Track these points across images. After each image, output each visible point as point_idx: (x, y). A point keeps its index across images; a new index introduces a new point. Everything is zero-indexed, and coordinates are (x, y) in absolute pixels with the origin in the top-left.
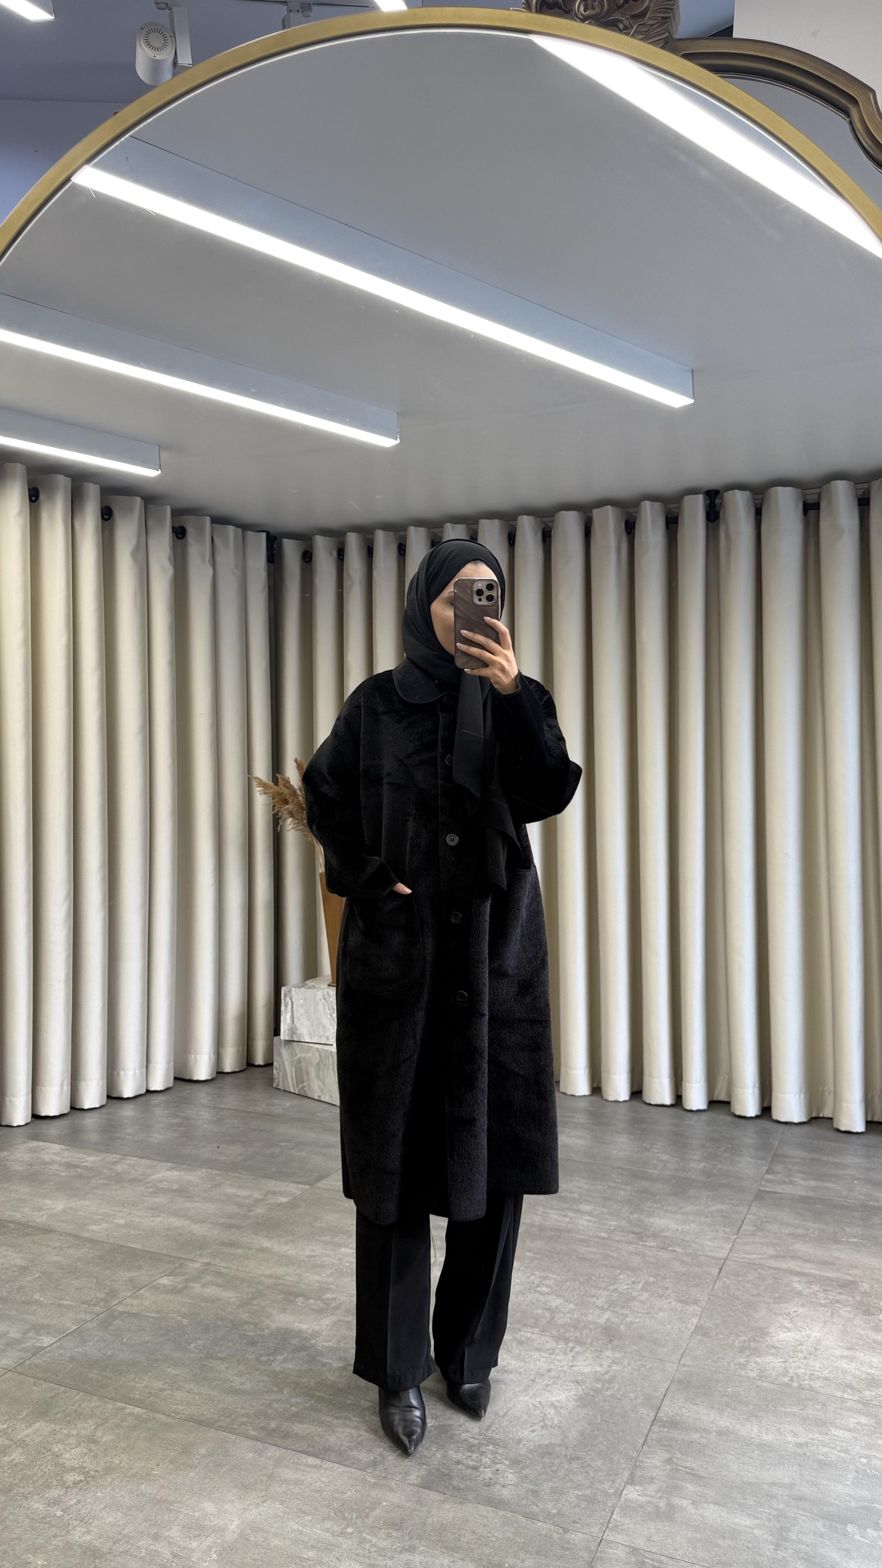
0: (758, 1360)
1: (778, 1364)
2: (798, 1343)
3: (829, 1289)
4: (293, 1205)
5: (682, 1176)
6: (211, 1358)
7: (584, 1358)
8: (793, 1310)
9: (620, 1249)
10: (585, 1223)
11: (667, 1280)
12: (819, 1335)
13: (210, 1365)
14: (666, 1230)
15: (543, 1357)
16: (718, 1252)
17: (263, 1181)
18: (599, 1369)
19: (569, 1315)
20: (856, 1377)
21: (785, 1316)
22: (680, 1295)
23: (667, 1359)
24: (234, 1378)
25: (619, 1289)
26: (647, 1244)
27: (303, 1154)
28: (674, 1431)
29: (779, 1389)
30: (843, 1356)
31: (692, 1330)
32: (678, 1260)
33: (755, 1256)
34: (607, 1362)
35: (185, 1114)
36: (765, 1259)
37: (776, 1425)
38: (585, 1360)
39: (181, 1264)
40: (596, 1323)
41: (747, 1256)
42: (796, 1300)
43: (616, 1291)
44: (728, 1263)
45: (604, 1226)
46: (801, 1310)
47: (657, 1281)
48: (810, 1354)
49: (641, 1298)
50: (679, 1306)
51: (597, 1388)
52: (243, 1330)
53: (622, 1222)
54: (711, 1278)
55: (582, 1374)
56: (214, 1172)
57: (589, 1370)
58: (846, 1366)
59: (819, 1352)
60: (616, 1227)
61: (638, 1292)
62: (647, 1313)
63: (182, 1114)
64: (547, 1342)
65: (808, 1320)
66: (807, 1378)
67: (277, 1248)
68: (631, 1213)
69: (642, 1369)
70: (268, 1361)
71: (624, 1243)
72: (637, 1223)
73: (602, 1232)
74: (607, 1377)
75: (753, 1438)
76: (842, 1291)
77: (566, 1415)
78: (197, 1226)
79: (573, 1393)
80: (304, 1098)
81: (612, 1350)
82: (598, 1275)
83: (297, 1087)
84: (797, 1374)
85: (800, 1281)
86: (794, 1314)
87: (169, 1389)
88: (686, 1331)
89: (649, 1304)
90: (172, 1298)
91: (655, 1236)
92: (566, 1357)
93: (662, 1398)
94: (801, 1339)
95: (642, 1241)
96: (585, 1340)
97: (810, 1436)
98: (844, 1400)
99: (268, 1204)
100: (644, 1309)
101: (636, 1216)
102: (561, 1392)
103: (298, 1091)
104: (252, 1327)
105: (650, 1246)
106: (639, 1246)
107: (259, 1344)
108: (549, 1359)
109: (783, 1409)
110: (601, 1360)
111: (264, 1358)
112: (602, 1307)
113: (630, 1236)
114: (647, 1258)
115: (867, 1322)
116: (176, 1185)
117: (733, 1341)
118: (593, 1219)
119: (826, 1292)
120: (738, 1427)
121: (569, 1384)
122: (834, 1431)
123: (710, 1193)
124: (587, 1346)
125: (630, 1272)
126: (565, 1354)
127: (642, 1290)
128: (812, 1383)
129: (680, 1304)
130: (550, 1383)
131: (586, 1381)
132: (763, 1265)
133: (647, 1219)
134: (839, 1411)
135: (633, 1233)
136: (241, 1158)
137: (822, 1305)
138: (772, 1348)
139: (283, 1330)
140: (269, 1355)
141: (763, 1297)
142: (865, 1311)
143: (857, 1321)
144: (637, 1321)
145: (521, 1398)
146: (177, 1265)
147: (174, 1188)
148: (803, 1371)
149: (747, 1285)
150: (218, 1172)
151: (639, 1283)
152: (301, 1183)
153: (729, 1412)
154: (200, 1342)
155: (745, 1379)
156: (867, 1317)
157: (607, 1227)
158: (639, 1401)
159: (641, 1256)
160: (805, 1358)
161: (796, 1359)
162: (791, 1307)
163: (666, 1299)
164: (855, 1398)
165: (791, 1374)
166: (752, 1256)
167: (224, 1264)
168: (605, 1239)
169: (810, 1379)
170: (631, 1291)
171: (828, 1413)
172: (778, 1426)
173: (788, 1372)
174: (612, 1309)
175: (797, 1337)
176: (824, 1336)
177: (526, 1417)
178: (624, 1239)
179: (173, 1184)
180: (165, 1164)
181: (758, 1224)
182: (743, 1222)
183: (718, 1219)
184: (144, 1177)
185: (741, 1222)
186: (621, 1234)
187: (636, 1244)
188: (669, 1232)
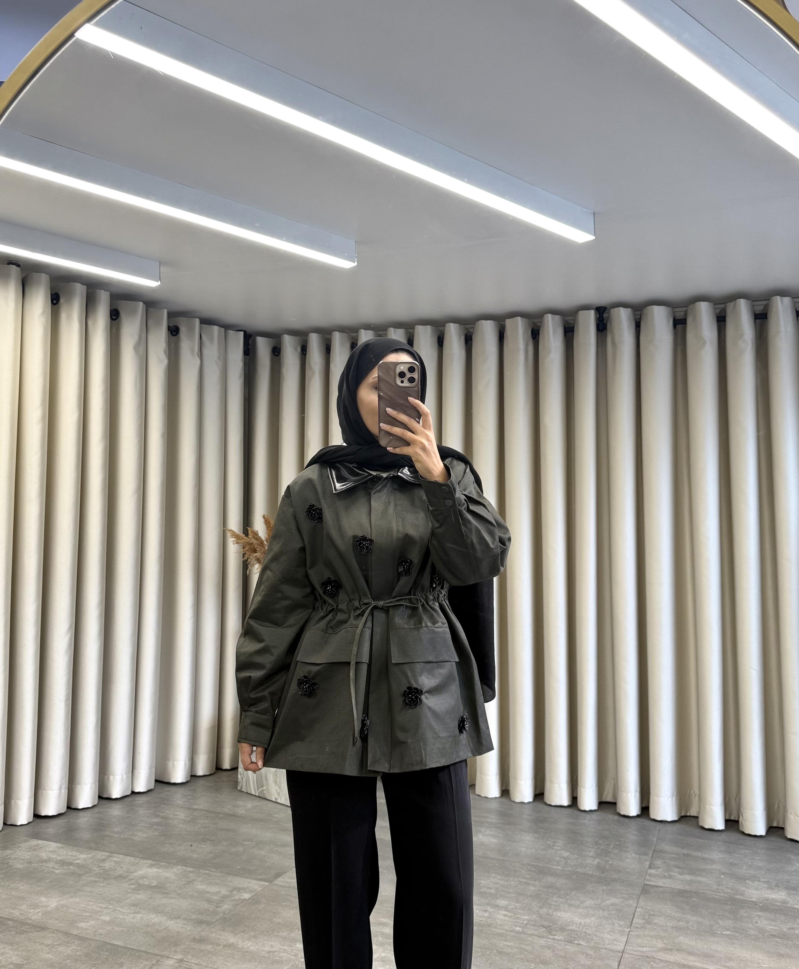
4: (254, 901)
5: (581, 872)
9: (533, 943)
10: (501, 917)
14: (571, 924)
16: (616, 945)
17: (230, 878)
26: (556, 937)
27: (263, 853)
33: (647, 949)
36: (656, 952)
41: (640, 949)
44: (626, 955)
45: (518, 921)
53: (533, 916)
56: (188, 869)
60: (528, 920)
68: (541, 907)
71: (536, 937)
72: (546, 917)
73: (516, 926)
80: (264, 800)
83: (258, 791)
91: (562, 929)
95: (551, 935)
99: (233, 900)
101: (544, 910)
103: (259, 794)
105: (559, 940)
106: (550, 940)
113: (541, 930)
114: (557, 952)
116: (155, 882)
118: (509, 914)
123: (605, 888)
132: (654, 958)
133: (554, 914)
135: (543, 926)
136: (211, 856)
147: (153, 885)
150: (191, 870)
157: (521, 922)
159: (552, 949)
166: (644, 949)
168: (520, 933)
178: (536, 933)
179: (153, 881)
180: (146, 861)
181: (647, 917)
182: (634, 915)
183: (613, 912)
184: (128, 874)
185: (632, 916)
186: (533, 928)
187: (547, 938)
188: (574, 925)
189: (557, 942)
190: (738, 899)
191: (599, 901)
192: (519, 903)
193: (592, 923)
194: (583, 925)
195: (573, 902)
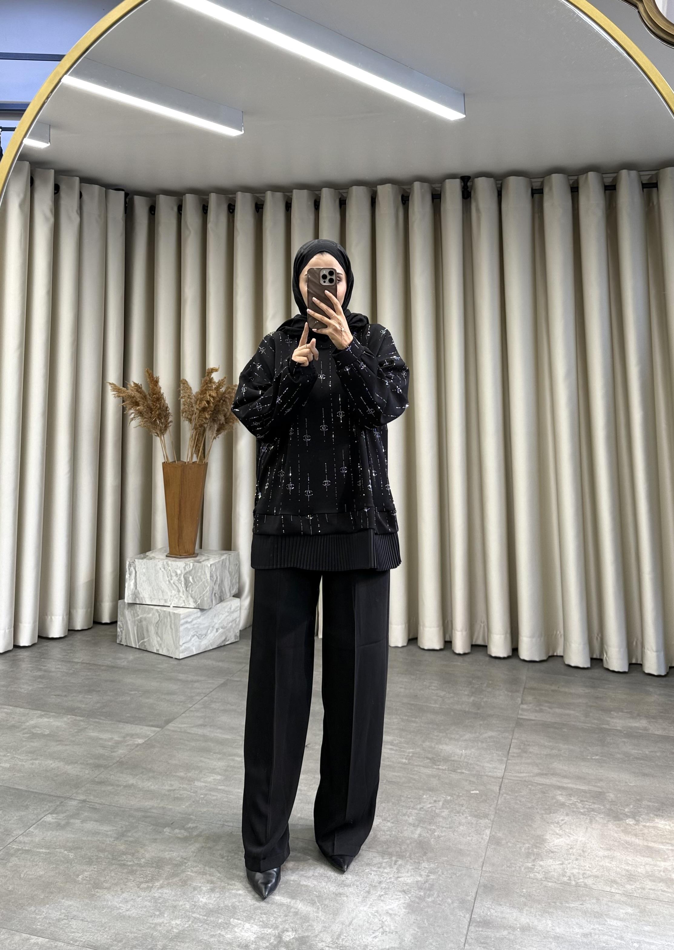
0: (541, 863)
1: (557, 867)
2: (569, 847)
3: (585, 800)
4: (149, 745)
5: (458, 709)
6: (98, 888)
7: (407, 870)
8: (561, 819)
9: (419, 772)
11: (461, 798)
12: (584, 839)
13: (98, 894)
14: (453, 755)
15: (374, 871)
16: (496, 772)
17: (121, 725)
18: (419, 879)
19: (388, 833)
20: (618, 874)
21: (556, 825)
22: (473, 810)
23: (472, 867)
24: (121, 905)
25: (424, 808)
26: (440, 767)
27: (151, 701)
28: (487, 930)
29: (562, 888)
30: (605, 857)
31: (487, 841)
32: (466, 780)
33: (525, 775)
34: (425, 872)
35: (45, 668)
36: (533, 777)
37: (564, 919)
38: (408, 872)
39: (62, 802)
40: (411, 838)
41: (518, 775)
42: (562, 810)
43: (422, 809)
44: (506, 781)
45: (403, 754)
46: (566, 818)
47: (453, 799)
48: (580, 856)
49: (443, 814)
50: (474, 820)
51: (421, 895)
52: (122, 861)
53: (417, 749)
54: (494, 795)
55: (407, 884)
56: (78, 718)
57: (411, 880)
58: (607, 864)
59: (586, 854)
60: (413, 753)
61: (440, 809)
62: (450, 828)
63: (44, 668)
64: (374, 857)
65: (573, 827)
66: (581, 877)
67: (140, 784)
68: (424, 742)
69: (454, 877)
70: (148, 887)
71: (422, 768)
72: (430, 749)
73: (403, 758)
74: (427, 885)
75: (548, 931)
76: (595, 801)
77: (400, 921)
78: (70, 767)
79: (402, 901)
80: (144, 651)
81: (428, 861)
82: (405, 796)
83: (138, 643)
84: (572, 873)
85: (562, 794)
86: (562, 822)
87: (65, 919)
88: (483, 842)
89: (450, 819)
90: (57, 834)
91: (446, 760)
92: (391, 869)
93: (474, 901)
94: (571, 843)
95: (436, 765)
96: (404, 854)
97: (592, 926)
98: (612, 894)
99: (128, 745)
100: (447, 824)
101: (427, 743)
102: (392, 901)
103: (139, 646)
104: (130, 857)
105: (443, 770)
106: (434, 770)
107: (138, 873)
108: (378, 872)
109: (567, 905)
110: (420, 871)
111: (144, 885)
112: (414, 824)
113: (426, 761)
114: (442, 780)
115: (618, 826)
116: (47, 731)
117: (520, 848)
118: (395, 748)
119: (582, 803)
120: (536, 923)
121: (398, 894)
122: (609, 921)
123: (482, 723)
124: (407, 859)
125: (430, 793)
126: (391, 867)
127: (443, 808)
128: (586, 881)
129: (474, 819)
130: (382, 893)
131: (411, 890)
132: (532, 782)
133: (437, 746)
134: (610, 904)
135: (428, 758)
136: (98, 705)
137: (582, 814)
138: (550, 852)
139: (157, 859)
140: (147, 882)
141: (537, 809)
142: (615, 817)
143: (610, 826)
144: (443, 834)
145: (361, 908)
146: (58, 803)
147: (46, 733)
148: (577, 871)
149: (523, 800)
150: (81, 718)
151: (439, 801)
152: (152, 726)
153: (527, 910)
154: (86, 874)
155: (535, 881)
156: (618, 822)
157: (406, 754)
158: (455, 905)
159: (437, 778)
160: (577, 859)
161: (570, 861)
162: (558, 816)
163: (463, 814)
164: (620, 892)
165: (568, 874)
166: (522, 775)
167: (97, 800)
168: (406, 764)
169: (583, 877)
170: (434, 808)
171: (603, 906)
172: (566, 919)
173: (566, 872)
174: (421, 825)
175: (568, 842)
176: (588, 840)
177: (367, 925)
178: (422, 764)
179: (45, 730)
180: (36, 712)
181: (522, 747)
182: (510, 746)
183: (491, 744)
184: (20, 724)
185: (509, 746)
186: (418, 759)
187: (432, 768)
188: (456, 756)
189: (441, 771)
190: (604, 728)
191: (477, 734)
192: (403, 738)
193: (472, 753)
194: (464, 756)
195: (453, 736)
